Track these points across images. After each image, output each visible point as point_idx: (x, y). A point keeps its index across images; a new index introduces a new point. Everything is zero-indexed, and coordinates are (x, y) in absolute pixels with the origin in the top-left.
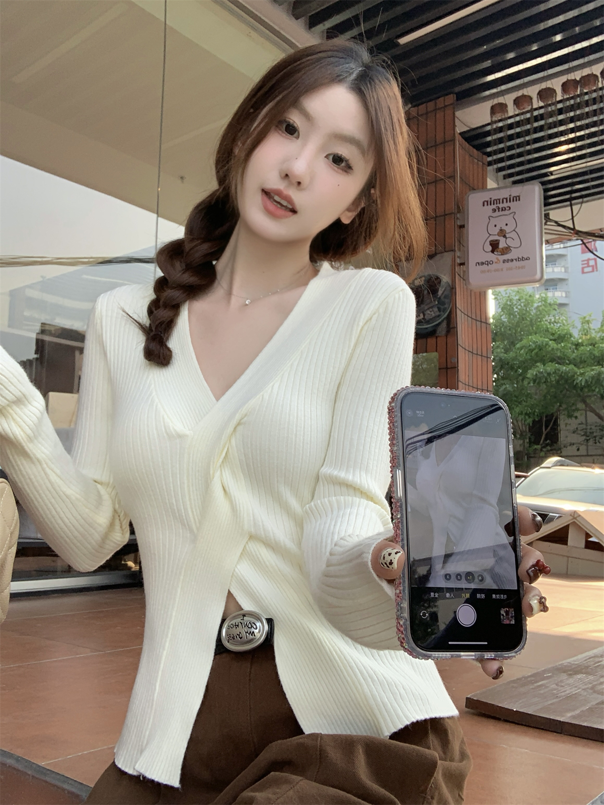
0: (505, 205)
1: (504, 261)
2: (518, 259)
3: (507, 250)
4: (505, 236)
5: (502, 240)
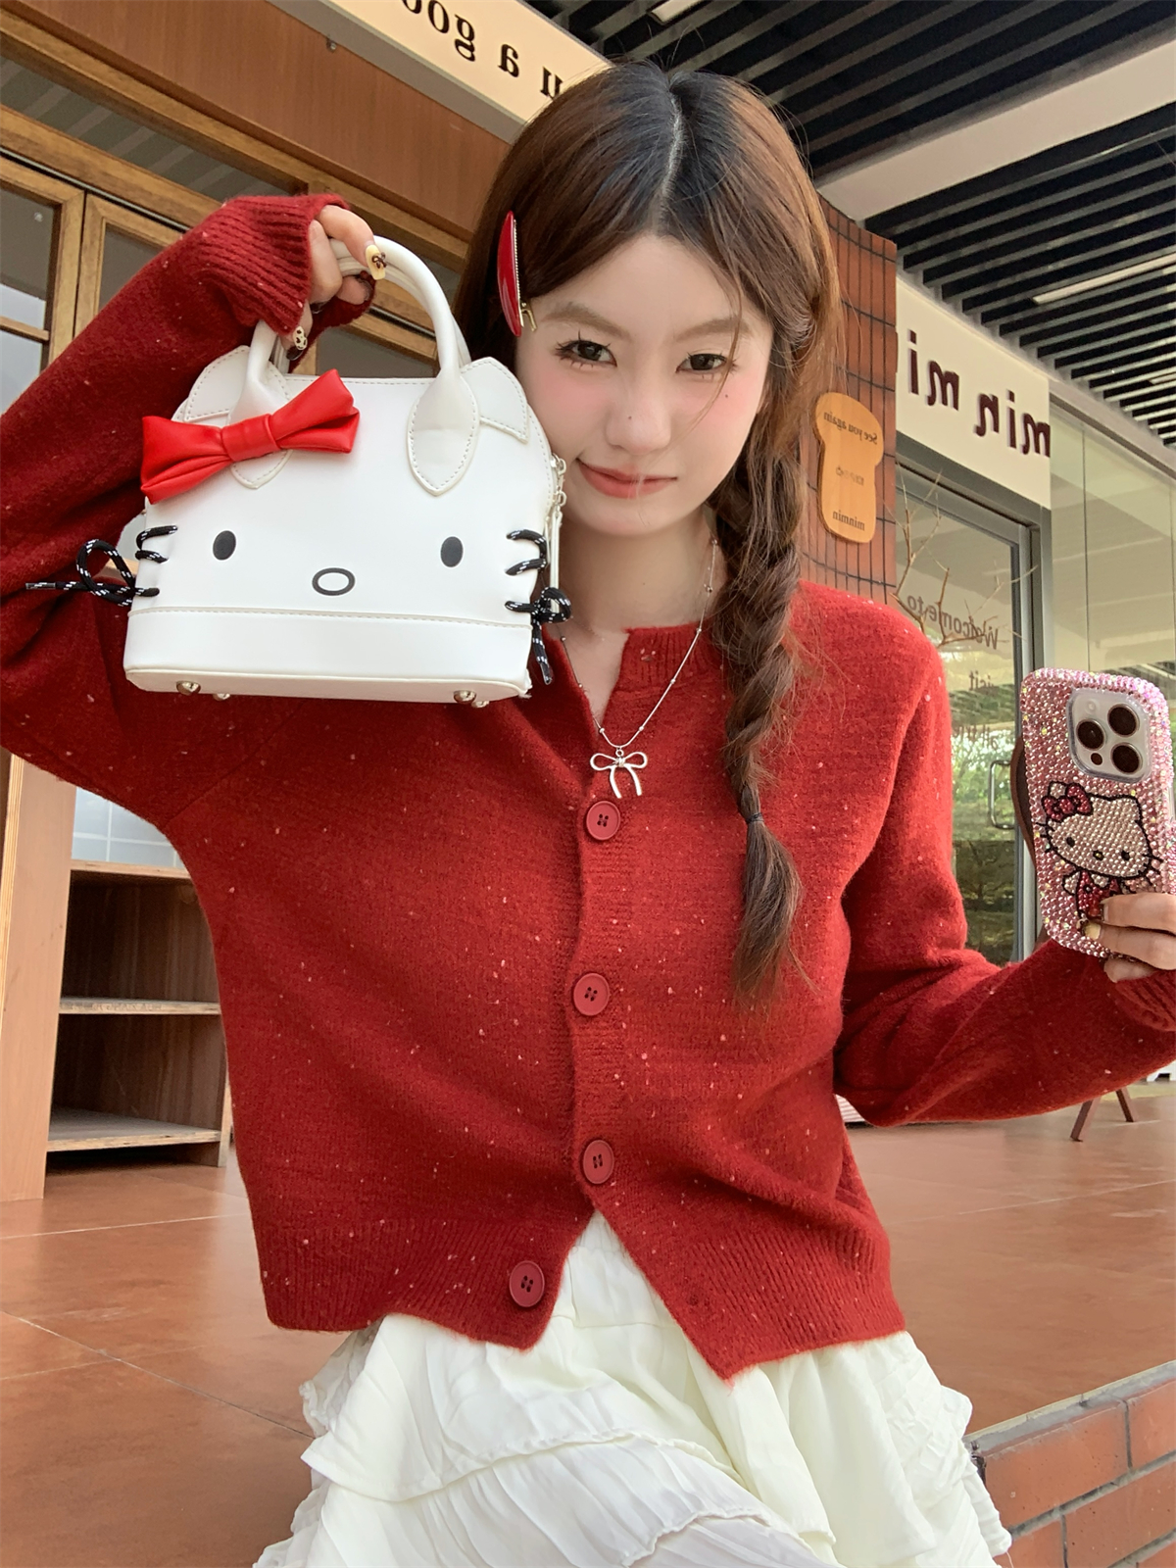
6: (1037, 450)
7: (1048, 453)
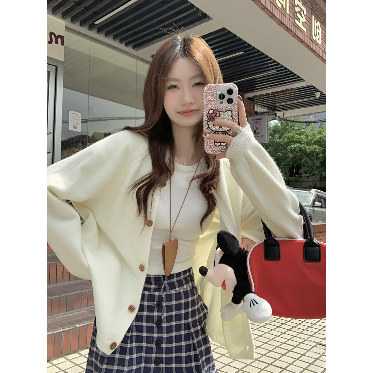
0: (258, 121)
1: (258, 136)
2: (261, 136)
3: (258, 133)
4: (258, 129)
5: (257, 130)
6: (57, 43)
7: (62, 44)
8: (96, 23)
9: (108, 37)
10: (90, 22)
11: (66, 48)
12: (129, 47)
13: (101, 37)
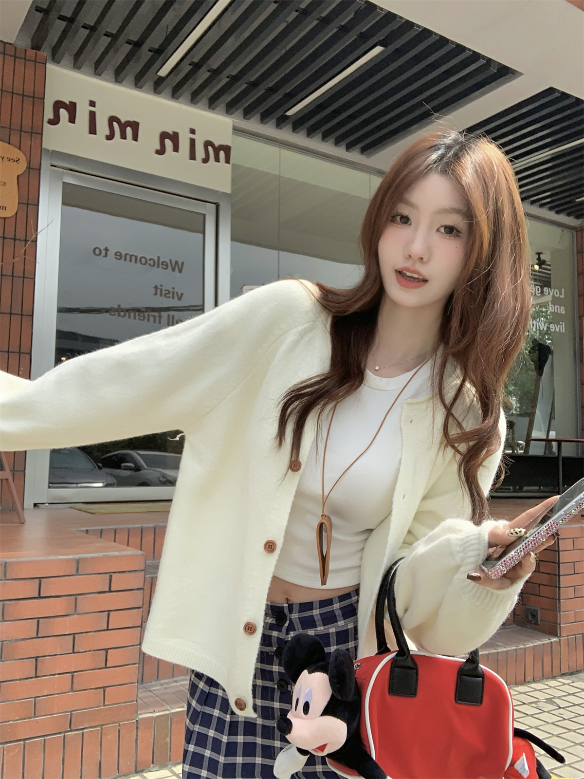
6: (217, 160)
7: (227, 161)
8: (289, 113)
9: (312, 138)
10: (279, 113)
11: (235, 168)
12: (354, 152)
13: (300, 139)
